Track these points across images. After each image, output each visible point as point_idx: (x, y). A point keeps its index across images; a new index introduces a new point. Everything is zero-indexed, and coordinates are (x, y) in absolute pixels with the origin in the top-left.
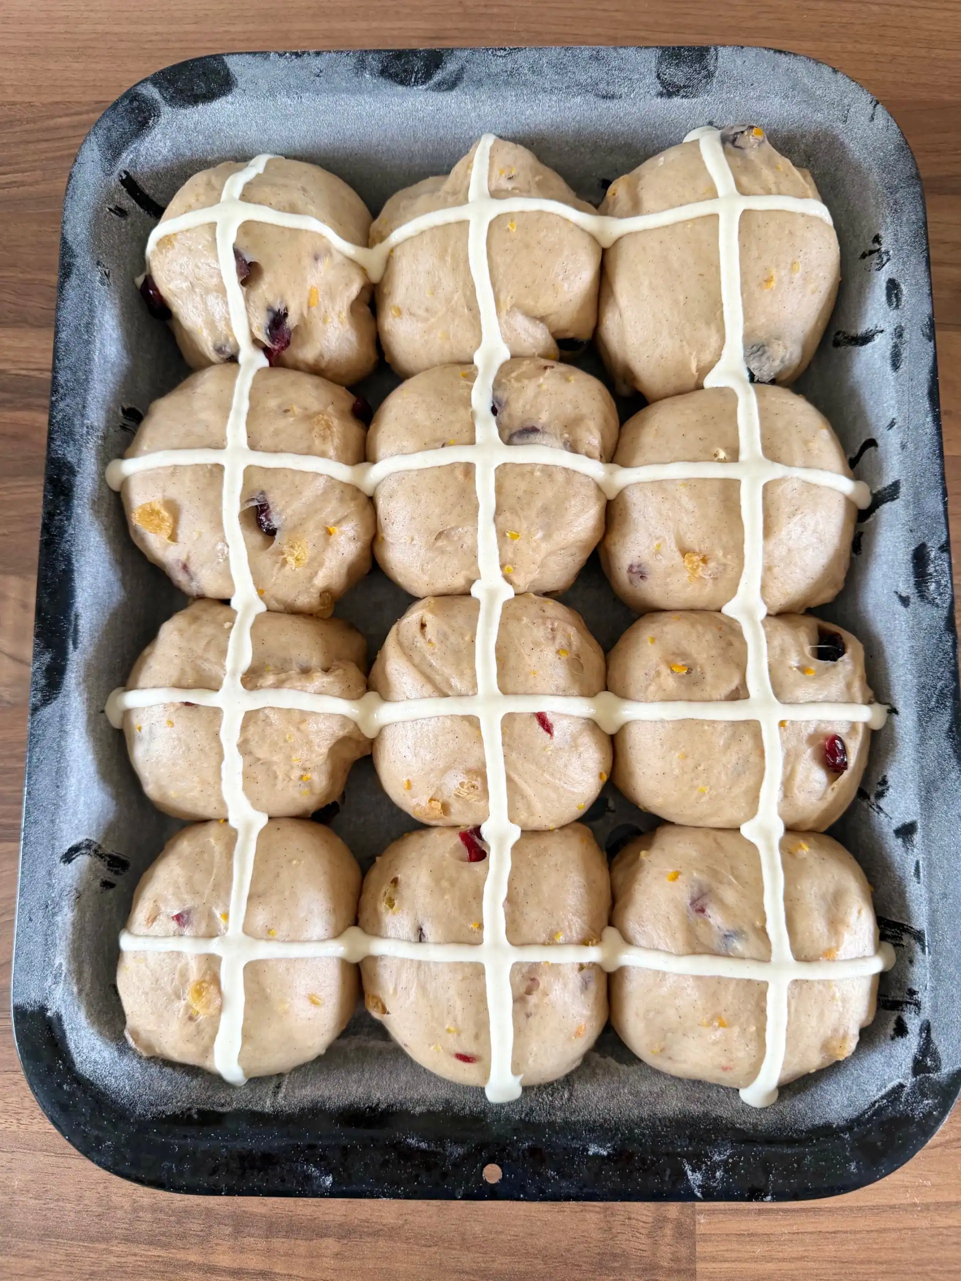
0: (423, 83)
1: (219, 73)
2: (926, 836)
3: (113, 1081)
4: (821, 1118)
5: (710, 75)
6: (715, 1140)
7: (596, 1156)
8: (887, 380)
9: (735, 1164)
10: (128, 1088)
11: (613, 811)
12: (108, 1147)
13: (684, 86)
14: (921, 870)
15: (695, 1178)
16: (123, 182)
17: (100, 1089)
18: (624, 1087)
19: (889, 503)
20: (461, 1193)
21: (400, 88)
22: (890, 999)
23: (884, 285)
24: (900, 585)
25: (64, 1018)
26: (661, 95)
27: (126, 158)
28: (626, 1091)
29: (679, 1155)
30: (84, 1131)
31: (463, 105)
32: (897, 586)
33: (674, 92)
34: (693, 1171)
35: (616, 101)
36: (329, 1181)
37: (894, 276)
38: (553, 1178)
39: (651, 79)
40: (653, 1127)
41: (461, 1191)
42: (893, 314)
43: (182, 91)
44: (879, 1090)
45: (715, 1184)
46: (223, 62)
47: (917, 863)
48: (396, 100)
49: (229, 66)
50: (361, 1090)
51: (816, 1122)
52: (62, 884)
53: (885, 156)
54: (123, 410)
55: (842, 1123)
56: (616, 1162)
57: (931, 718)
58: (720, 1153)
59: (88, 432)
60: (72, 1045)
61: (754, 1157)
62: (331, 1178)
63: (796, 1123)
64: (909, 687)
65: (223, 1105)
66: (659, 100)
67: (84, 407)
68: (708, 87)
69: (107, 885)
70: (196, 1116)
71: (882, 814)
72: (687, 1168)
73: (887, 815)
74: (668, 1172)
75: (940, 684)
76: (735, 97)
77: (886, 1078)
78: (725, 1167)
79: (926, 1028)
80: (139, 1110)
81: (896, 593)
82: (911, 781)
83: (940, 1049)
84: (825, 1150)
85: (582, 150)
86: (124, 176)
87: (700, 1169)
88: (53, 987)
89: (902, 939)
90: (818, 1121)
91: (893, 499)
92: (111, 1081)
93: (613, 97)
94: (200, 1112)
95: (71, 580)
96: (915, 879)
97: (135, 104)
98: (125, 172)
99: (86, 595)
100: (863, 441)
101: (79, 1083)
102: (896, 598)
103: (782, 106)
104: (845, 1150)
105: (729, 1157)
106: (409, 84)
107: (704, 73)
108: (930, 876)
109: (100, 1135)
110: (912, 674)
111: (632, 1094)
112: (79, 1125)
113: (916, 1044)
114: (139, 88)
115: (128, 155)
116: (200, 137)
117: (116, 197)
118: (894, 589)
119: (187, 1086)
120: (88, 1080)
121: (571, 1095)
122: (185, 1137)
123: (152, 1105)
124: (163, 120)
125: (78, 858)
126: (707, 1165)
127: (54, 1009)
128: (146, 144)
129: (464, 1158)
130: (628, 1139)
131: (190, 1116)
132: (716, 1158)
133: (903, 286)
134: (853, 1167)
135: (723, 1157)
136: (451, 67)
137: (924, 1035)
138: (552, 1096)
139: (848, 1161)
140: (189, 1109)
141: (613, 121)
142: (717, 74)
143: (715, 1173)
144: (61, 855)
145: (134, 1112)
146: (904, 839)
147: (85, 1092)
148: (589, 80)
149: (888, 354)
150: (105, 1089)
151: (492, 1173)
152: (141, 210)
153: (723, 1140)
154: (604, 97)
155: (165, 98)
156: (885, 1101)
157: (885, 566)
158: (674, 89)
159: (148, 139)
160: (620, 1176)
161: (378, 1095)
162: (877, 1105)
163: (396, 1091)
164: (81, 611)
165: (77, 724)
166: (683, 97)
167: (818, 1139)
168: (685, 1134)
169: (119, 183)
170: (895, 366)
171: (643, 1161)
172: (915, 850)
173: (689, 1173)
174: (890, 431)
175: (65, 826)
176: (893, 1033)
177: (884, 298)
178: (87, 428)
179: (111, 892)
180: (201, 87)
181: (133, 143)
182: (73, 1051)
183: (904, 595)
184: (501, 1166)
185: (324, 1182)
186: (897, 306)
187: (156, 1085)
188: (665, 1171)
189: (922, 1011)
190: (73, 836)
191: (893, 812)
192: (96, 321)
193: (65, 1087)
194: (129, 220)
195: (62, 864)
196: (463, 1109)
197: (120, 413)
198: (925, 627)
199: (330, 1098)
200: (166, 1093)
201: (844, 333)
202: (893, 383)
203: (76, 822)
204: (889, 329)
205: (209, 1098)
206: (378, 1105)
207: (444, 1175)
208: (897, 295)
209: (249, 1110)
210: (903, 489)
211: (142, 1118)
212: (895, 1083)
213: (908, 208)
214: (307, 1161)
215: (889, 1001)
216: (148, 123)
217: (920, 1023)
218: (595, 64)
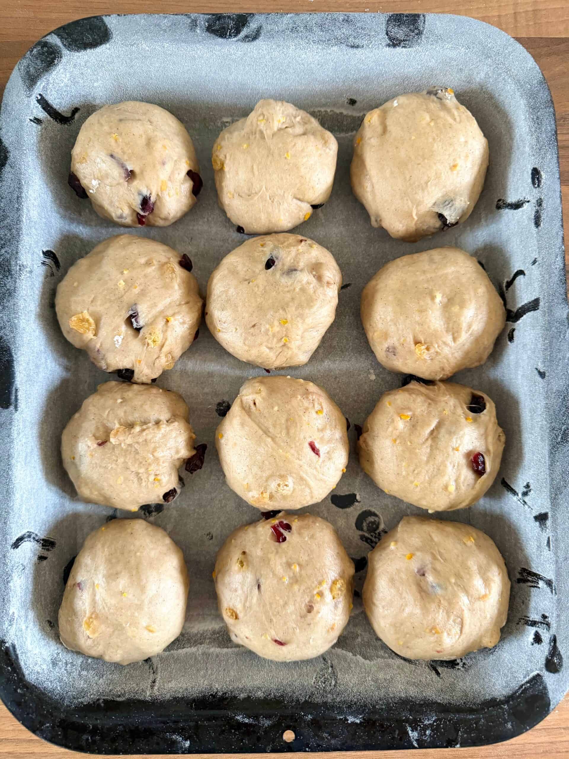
0: (235, 36)
1: (100, 28)
2: (554, 521)
3: (50, 684)
4: (489, 695)
5: (420, 33)
6: (426, 711)
7: (353, 723)
8: (532, 233)
9: (438, 725)
10: (59, 688)
11: (359, 502)
12: (48, 727)
13: (404, 40)
14: (551, 543)
15: (413, 735)
16: (38, 101)
17: (41, 691)
18: (368, 676)
19: (532, 312)
20: (270, 749)
21: (220, 40)
22: (531, 619)
23: (530, 172)
24: (539, 364)
25: (17, 647)
26: (389, 45)
27: (40, 84)
28: (370, 679)
29: (404, 721)
30: (32, 718)
31: (260, 51)
32: (538, 365)
33: (397, 44)
34: (412, 731)
35: (359, 49)
36: (187, 744)
37: (536, 166)
38: (327, 738)
39: (383, 35)
40: (388, 704)
41: (270, 747)
42: (535, 191)
43: (76, 41)
44: (525, 677)
45: (426, 739)
46: (102, 21)
47: (549, 538)
48: (217, 47)
49: (107, 23)
50: (206, 682)
51: (487, 698)
52: (13, 562)
53: (531, 88)
54: (43, 253)
55: (503, 699)
56: (365, 727)
57: (558, 448)
58: (429, 720)
59: (20, 269)
60: (22, 663)
61: (449, 721)
62: (188, 742)
63: (474, 699)
64: (545, 428)
65: (119, 696)
66: (388, 48)
67: (17, 253)
68: (419, 41)
69: (42, 558)
70: (102, 705)
71: (526, 506)
72: (409, 729)
73: (529, 507)
74: (397, 732)
75: (563, 428)
76: (436, 47)
77: (529, 669)
78: (431, 728)
79: (554, 640)
80: (66, 703)
81: (537, 369)
82: (545, 487)
83: (562, 653)
84: (492, 716)
85: (338, 80)
86: (39, 98)
87: (416, 730)
88: (9, 628)
89: (538, 583)
90: (488, 697)
91: (535, 310)
92: (49, 685)
93: (358, 47)
94: (105, 701)
95: (12, 367)
96: (547, 548)
97: (45, 49)
98: (40, 95)
99: (22, 375)
100: (516, 271)
101: (27, 688)
102: (536, 372)
103: (466, 54)
104: (504, 714)
105: (434, 722)
106: (226, 37)
107: (416, 31)
108: (557, 547)
109: (42, 720)
110: (546, 421)
111: (374, 681)
112: (28, 714)
113: (547, 649)
114: (47, 38)
115: (41, 83)
116: (89, 71)
117: (34, 111)
118: (535, 366)
119: (96, 683)
120: (33, 685)
121: (336, 682)
122: (96, 719)
123: (74, 698)
124: (64, 60)
125: (23, 544)
126: (420, 726)
127: (10, 642)
128: (53, 76)
129: (271, 727)
130: (372, 712)
131: (99, 705)
132: (426, 722)
133: (542, 173)
134: (509, 726)
135: (430, 722)
136: (253, 25)
137: (552, 644)
138: (324, 683)
139: (506, 722)
140: (98, 700)
141: (358, 62)
142: (424, 33)
143: (425, 732)
144: (11, 544)
145: (64, 704)
146: (540, 523)
147: (31, 693)
148: (343, 35)
149: (533, 217)
150: (45, 690)
151: (289, 736)
152: (51, 119)
153: (430, 711)
154: (352, 47)
155: (65, 45)
156: (529, 685)
157: (529, 352)
158: (398, 42)
159: (54, 73)
160: (367, 736)
161: (217, 686)
162: (524, 687)
163: (228, 683)
164: (19, 386)
165: (18, 460)
166: (403, 47)
167: (488, 709)
168: (407, 708)
169: (36, 102)
170: (537, 224)
171: (382, 726)
172: (547, 530)
173: (410, 732)
174: (533, 266)
175: (13, 526)
176: (532, 641)
177: (530, 180)
178: (20, 266)
179: (45, 562)
180: (89, 38)
181: (45, 76)
182: (23, 667)
183: (542, 371)
184: (294, 732)
185: (184, 745)
186: (539, 186)
187: (77, 685)
188: (395, 731)
189: (551, 629)
190: (19, 531)
191: (533, 506)
192: (23, 195)
193: (19, 691)
194: (43, 126)
195: (12, 550)
196: (270, 694)
197: (42, 255)
198: (554, 391)
199: (186, 689)
200: (83, 689)
201: (504, 201)
202: (535, 235)
203: (21, 522)
204: (534, 201)
205: (110, 692)
206: (216, 693)
207: (259, 739)
208: (538, 179)
209: (136, 699)
210: (541, 304)
211: (69, 708)
212: (535, 673)
213: (546, 122)
214: (174, 732)
215: (530, 620)
216: (54, 62)
217: (550, 637)
218: (346, 25)
